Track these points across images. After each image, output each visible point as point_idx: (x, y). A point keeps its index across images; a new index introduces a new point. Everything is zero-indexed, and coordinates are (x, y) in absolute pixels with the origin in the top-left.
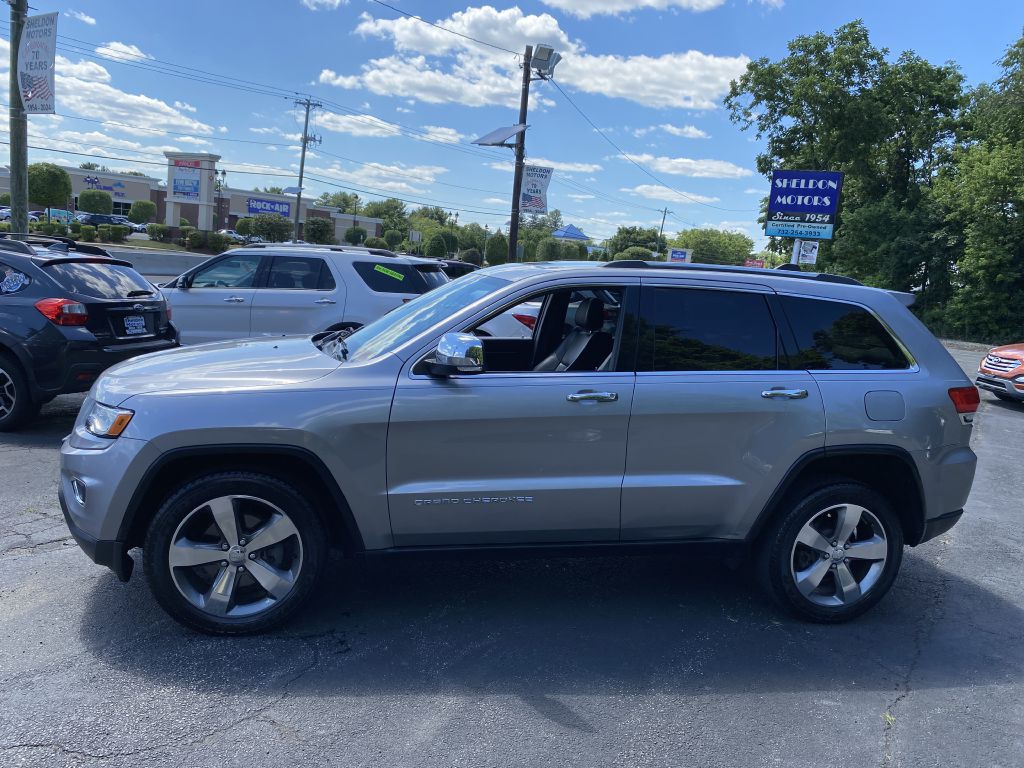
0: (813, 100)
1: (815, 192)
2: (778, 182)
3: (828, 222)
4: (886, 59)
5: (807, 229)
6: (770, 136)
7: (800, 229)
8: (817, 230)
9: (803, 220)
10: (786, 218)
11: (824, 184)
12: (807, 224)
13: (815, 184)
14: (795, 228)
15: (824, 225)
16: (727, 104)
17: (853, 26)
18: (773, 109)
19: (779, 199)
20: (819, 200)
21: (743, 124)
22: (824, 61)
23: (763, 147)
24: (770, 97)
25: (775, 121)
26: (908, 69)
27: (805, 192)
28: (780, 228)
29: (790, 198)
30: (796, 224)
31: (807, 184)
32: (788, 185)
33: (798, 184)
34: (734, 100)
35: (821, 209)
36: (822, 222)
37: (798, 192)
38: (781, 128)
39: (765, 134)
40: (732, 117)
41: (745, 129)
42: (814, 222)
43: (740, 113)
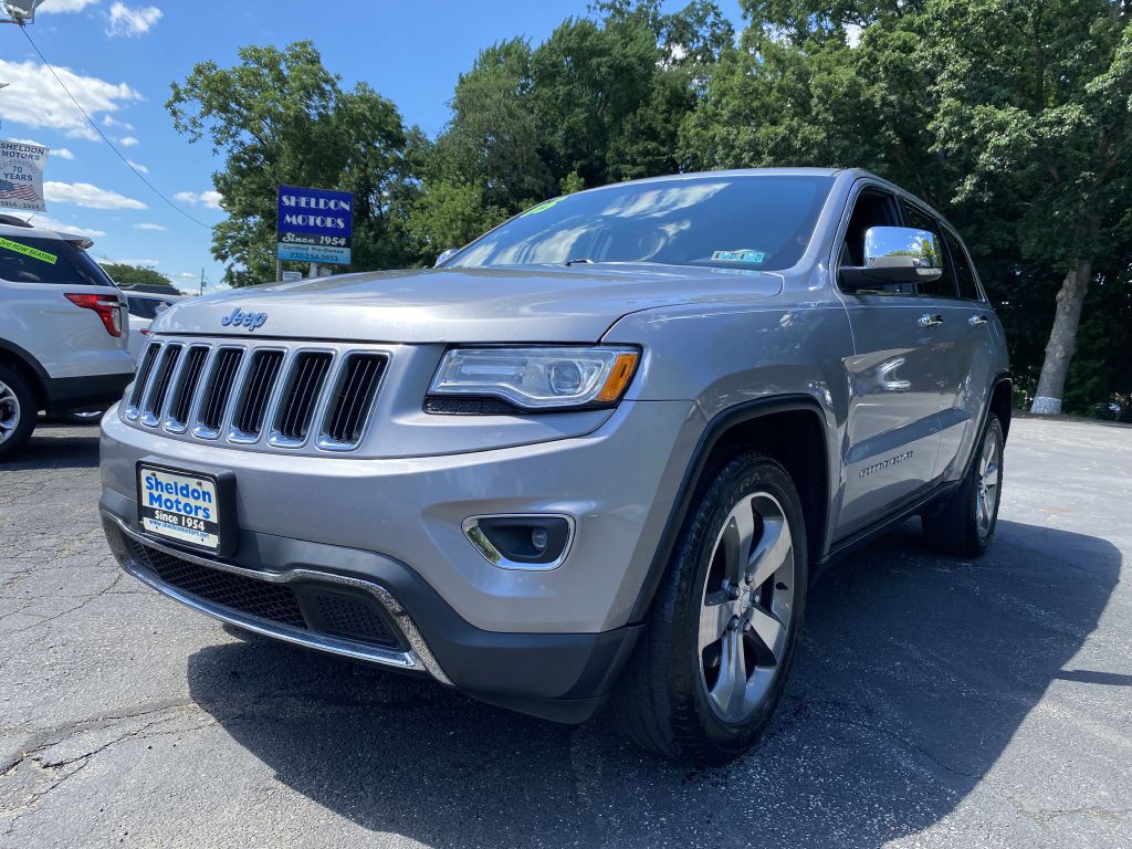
0: (276, 118)
1: (327, 213)
2: (285, 199)
3: (345, 246)
4: (340, 86)
5: (322, 253)
6: (230, 151)
7: (315, 253)
8: (334, 254)
9: (317, 243)
10: (298, 240)
11: (336, 205)
12: (323, 248)
13: (326, 204)
14: (310, 252)
15: (341, 249)
16: (169, 110)
17: (304, 45)
18: (230, 122)
19: (288, 218)
20: (333, 222)
21: (192, 137)
22: (280, 78)
23: (221, 165)
24: (224, 109)
25: (233, 136)
26: (363, 100)
27: (317, 212)
28: (293, 250)
29: (300, 218)
30: (310, 247)
31: (317, 203)
32: (297, 203)
33: (308, 203)
34: (177, 105)
35: (334, 232)
36: (339, 245)
37: (308, 211)
38: (242, 144)
39: (223, 150)
40: (176, 127)
41: (194, 141)
42: (330, 245)
43: (185, 121)
